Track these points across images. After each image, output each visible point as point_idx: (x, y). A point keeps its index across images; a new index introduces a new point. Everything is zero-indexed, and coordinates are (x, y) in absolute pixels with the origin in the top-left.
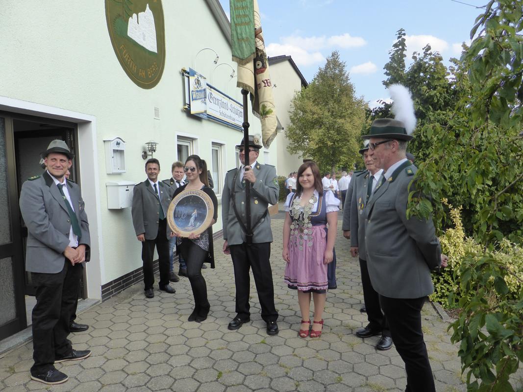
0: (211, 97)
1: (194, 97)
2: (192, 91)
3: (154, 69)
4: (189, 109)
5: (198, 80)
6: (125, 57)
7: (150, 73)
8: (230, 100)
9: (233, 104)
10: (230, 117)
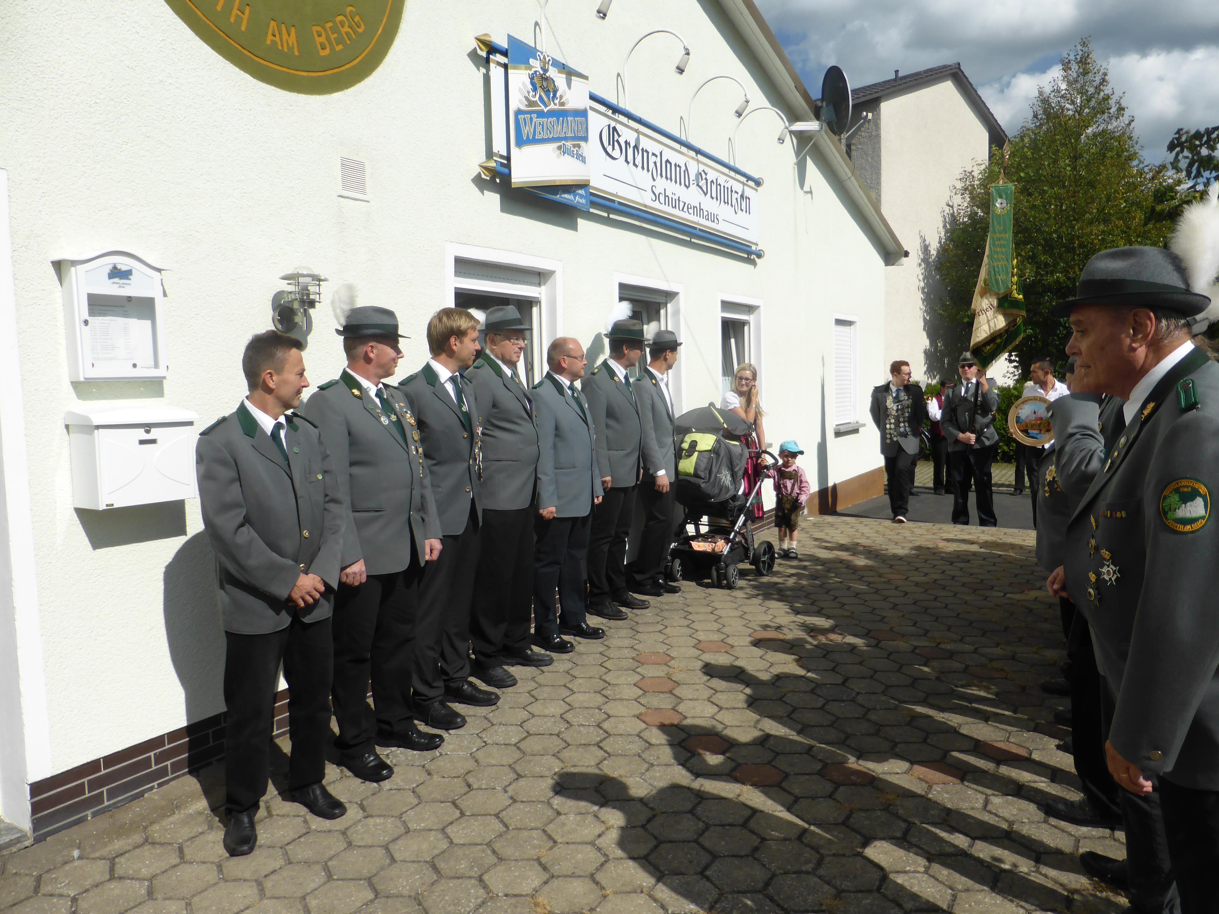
0: (613, 141)
1: (526, 130)
2: (519, 112)
3: (347, 29)
4: (505, 170)
5: (544, 78)
7: (323, 39)
8: (700, 157)
9: (707, 170)
10: (698, 210)
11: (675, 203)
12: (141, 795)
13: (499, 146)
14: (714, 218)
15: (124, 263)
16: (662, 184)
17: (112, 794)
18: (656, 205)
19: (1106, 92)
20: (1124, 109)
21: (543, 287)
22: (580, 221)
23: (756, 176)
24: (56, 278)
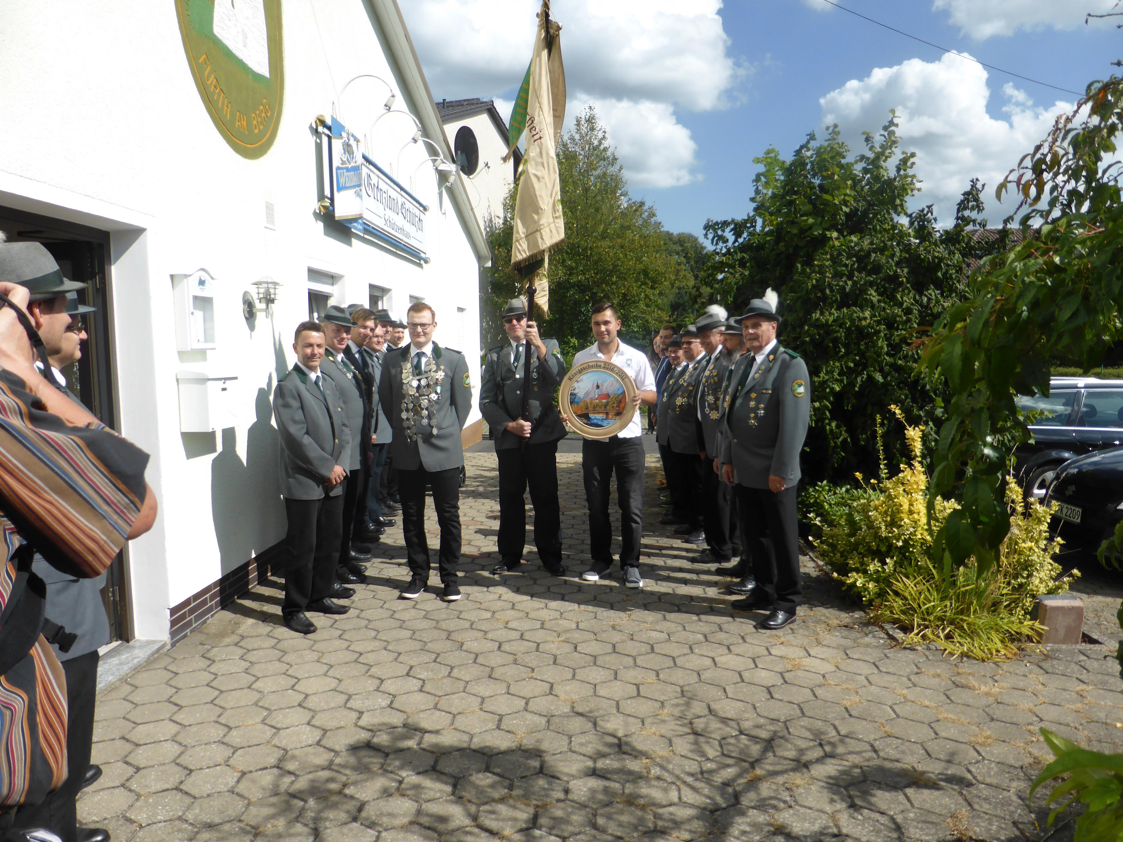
0: (369, 185)
1: (341, 181)
2: (338, 168)
3: (263, 115)
4: (331, 208)
5: (349, 146)
6: (209, 83)
7: (255, 122)
8: (403, 193)
9: (406, 202)
10: (402, 229)
11: (393, 225)
12: (205, 622)
13: (327, 192)
14: (408, 236)
15: (204, 276)
16: (389, 212)
17: (197, 618)
18: (386, 228)
19: (605, 145)
20: (616, 159)
21: (335, 286)
22: (354, 241)
23: (424, 204)
24: (171, 284)
